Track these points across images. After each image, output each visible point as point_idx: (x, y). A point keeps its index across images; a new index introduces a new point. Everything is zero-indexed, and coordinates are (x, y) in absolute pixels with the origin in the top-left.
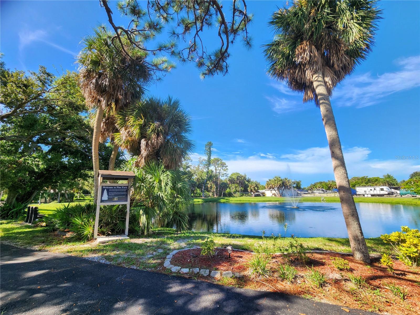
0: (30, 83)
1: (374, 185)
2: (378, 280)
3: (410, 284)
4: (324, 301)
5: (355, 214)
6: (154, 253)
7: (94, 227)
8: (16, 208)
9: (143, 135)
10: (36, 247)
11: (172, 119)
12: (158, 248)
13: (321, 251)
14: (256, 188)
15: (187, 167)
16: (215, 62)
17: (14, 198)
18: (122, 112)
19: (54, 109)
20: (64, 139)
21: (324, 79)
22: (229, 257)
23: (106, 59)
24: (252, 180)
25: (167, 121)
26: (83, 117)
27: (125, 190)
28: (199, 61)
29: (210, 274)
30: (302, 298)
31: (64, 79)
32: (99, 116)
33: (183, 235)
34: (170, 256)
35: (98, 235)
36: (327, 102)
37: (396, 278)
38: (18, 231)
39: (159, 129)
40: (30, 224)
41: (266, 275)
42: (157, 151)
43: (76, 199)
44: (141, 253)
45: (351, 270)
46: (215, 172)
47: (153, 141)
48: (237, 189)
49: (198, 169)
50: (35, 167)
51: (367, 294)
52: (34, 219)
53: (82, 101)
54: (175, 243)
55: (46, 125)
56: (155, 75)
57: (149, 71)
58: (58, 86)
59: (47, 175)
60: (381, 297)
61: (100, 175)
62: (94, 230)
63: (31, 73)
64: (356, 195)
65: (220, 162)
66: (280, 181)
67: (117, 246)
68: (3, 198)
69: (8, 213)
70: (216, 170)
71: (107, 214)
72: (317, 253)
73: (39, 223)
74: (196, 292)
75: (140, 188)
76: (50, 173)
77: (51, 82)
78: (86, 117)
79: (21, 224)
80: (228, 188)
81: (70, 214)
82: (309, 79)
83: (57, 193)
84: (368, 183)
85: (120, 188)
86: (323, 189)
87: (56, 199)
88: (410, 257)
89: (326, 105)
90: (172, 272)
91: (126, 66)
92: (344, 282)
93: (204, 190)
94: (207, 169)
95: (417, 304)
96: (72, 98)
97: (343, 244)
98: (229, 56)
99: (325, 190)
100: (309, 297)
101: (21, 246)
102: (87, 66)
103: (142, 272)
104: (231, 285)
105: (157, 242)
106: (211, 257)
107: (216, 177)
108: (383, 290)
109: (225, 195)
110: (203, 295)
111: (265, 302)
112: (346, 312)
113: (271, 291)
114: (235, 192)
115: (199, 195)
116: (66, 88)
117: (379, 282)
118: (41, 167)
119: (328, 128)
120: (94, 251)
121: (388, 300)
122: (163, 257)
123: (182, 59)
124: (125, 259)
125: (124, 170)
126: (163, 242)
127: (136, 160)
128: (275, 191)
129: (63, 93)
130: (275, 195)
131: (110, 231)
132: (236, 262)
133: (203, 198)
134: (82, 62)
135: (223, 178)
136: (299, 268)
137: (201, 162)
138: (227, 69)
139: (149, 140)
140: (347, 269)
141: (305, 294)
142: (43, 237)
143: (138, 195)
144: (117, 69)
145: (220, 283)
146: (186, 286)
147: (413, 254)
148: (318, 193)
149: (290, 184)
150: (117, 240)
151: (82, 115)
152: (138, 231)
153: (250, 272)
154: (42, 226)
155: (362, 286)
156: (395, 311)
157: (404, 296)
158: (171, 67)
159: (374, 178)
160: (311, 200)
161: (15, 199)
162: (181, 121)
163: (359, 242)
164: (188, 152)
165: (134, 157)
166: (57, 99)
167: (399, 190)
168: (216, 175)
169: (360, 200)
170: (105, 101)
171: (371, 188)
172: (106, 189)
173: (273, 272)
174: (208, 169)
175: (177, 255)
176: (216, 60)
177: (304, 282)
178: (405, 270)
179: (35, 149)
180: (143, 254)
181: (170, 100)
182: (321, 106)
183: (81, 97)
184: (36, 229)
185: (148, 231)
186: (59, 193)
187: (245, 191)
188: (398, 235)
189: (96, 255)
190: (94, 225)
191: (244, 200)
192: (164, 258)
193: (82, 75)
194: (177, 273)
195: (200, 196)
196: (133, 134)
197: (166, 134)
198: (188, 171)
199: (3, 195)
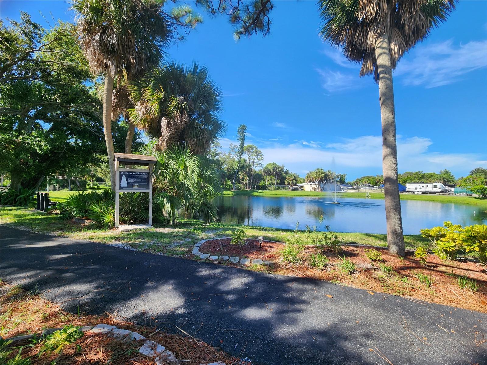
0: (13, 36)
1: (428, 181)
2: (408, 270)
3: (439, 274)
4: (352, 286)
5: (398, 208)
6: (182, 242)
7: (114, 215)
8: (23, 194)
9: (163, 112)
10: (55, 234)
11: (199, 93)
12: (185, 237)
13: (356, 245)
14: (294, 181)
15: (215, 154)
16: (253, 15)
17: (18, 183)
18: (135, 81)
19: (49, 74)
20: (67, 114)
21: (389, 45)
22: (260, 247)
23: (110, 5)
24: (290, 172)
25: (192, 95)
26: (88, 87)
27: (146, 177)
28: (233, 14)
29: (239, 261)
30: (330, 283)
31: (58, 33)
32: (108, 86)
33: (211, 226)
34: (199, 244)
35: (120, 223)
36: (388, 76)
37: (428, 269)
38: (31, 218)
39: (183, 105)
40: (43, 211)
41: (297, 263)
42: (181, 133)
43: (89, 187)
44: (167, 241)
45: (383, 261)
46: (248, 161)
47: (176, 120)
48: (272, 181)
49: (229, 158)
50: (37, 148)
51: (395, 281)
52: (47, 206)
53: (84, 65)
54: (203, 234)
55: (43, 96)
56: (177, 31)
57: (168, 25)
58: (50, 43)
59: (53, 158)
60: (407, 284)
61: (116, 159)
62: (114, 218)
63: (11, 23)
64: (406, 191)
65: (254, 150)
66: (322, 174)
67: (141, 234)
68: (4, 183)
69: (15, 199)
70: (249, 159)
71: (128, 201)
72: (352, 246)
73: (52, 210)
74: (226, 275)
75: (162, 174)
76: (56, 156)
77: (40, 37)
78: (91, 88)
79: (32, 211)
80: (262, 180)
81: (86, 201)
82: (371, 45)
83: (67, 180)
84: (421, 179)
85: (140, 174)
86: (370, 184)
87: (66, 187)
88: (446, 251)
89: (386, 80)
90: (200, 259)
91: (137, 17)
92: (374, 271)
93: (235, 181)
94: (239, 158)
95: (441, 290)
96: (71, 61)
97: (380, 239)
98: (272, 8)
99: (372, 186)
100: (337, 282)
101: (38, 231)
102: (86, 15)
103: (170, 258)
104: (261, 271)
105: (184, 232)
106: (241, 246)
107: (250, 167)
108: (411, 278)
109: (258, 188)
110: (233, 278)
111: (293, 285)
112: (370, 294)
113: (300, 277)
114: (270, 185)
115: (229, 187)
116: (62, 46)
117: (409, 272)
118: (45, 148)
119: (384, 110)
120: (118, 239)
121: (413, 287)
122: (191, 246)
123: (210, 10)
124: (150, 246)
125: (144, 154)
126: (190, 233)
127: (156, 143)
128: (316, 185)
129: (58, 53)
130: (315, 189)
131: (132, 220)
132: (267, 251)
133: (234, 190)
134: (78, 9)
135: (257, 169)
136: (331, 258)
137: (232, 150)
138: (268, 27)
139: (171, 119)
140: (379, 259)
141: (334, 280)
142: (60, 224)
143: (161, 183)
144: (126, 21)
145: (249, 269)
146: (215, 271)
147: (450, 249)
148: (363, 189)
149: (333, 177)
150: (140, 229)
151: (87, 85)
152: (163, 221)
153: (280, 260)
154: (56, 214)
155: (391, 274)
156: (418, 295)
157: (430, 284)
158: (196, 22)
159: (428, 174)
160: (354, 196)
161: (20, 184)
162: (209, 96)
163: (396, 236)
164: (217, 135)
165: (154, 139)
166: (52, 62)
167: (455, 188)
168: (249, 165)
169: (409, 197)
170: (113, 66)
171: (423, 185)
172: (125, 174)
173: (304, 261)
174: (241, 158)
175: (206, 244)
176: (255, 13)
177: (334, 269)
178: (438, 263)
179: (33, 126)
180: (170, 243)
181: (196, 68)
182: (380, 81)
183: (82, 60)
184: (51, 217)
185: (174, 221)
186: (69, 180)
187: (281, 184)
188: (438, 230)
189: (120, 242)
190: (114, 214)
191: (280, 194)
192: (193, 247)
193: (81, 28)
194: (206, 260)
195: (230, 189)
196: (152, 111)
197: (191, 112)
198: (217, 159)
199: (4, 180)
